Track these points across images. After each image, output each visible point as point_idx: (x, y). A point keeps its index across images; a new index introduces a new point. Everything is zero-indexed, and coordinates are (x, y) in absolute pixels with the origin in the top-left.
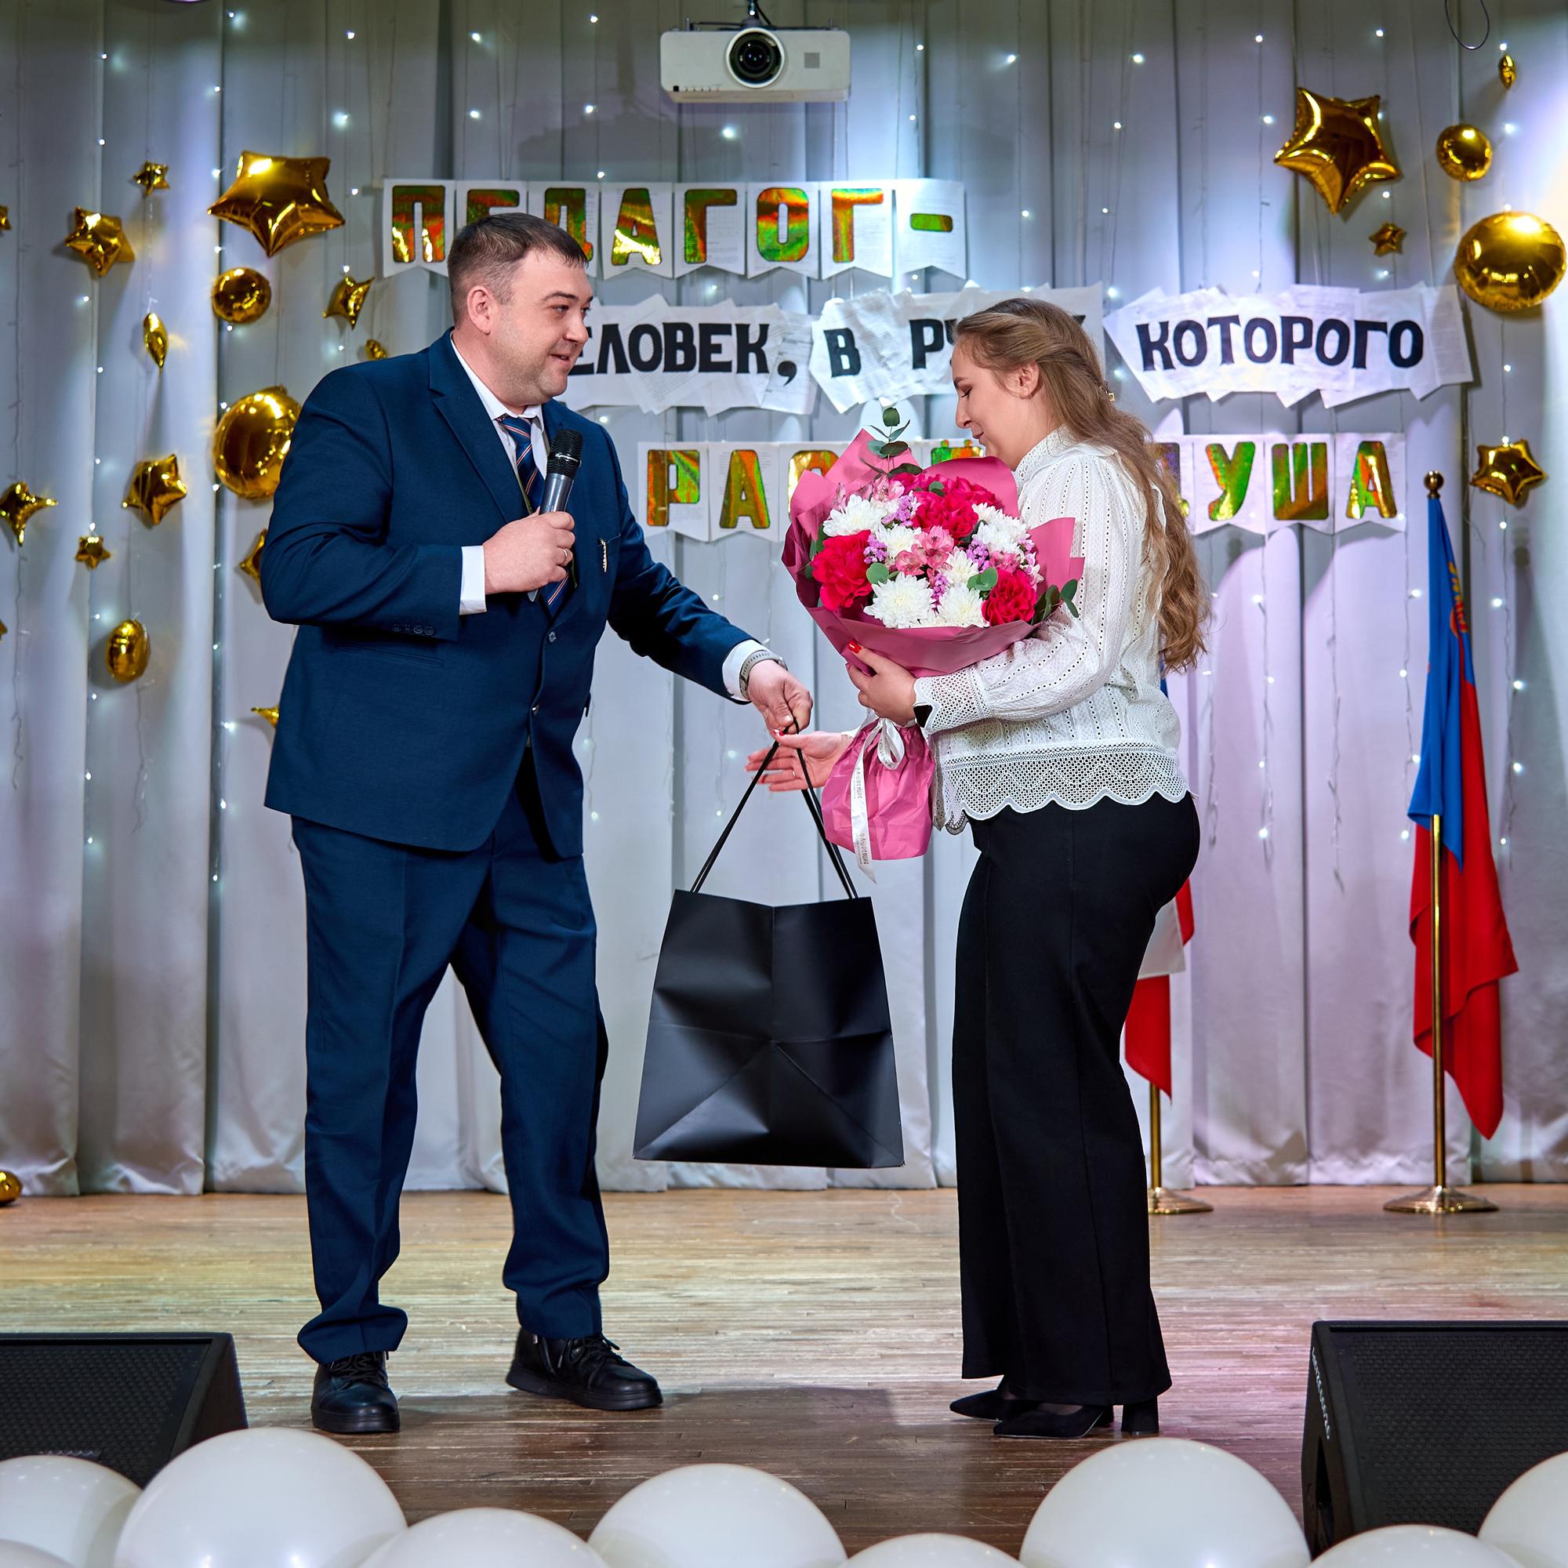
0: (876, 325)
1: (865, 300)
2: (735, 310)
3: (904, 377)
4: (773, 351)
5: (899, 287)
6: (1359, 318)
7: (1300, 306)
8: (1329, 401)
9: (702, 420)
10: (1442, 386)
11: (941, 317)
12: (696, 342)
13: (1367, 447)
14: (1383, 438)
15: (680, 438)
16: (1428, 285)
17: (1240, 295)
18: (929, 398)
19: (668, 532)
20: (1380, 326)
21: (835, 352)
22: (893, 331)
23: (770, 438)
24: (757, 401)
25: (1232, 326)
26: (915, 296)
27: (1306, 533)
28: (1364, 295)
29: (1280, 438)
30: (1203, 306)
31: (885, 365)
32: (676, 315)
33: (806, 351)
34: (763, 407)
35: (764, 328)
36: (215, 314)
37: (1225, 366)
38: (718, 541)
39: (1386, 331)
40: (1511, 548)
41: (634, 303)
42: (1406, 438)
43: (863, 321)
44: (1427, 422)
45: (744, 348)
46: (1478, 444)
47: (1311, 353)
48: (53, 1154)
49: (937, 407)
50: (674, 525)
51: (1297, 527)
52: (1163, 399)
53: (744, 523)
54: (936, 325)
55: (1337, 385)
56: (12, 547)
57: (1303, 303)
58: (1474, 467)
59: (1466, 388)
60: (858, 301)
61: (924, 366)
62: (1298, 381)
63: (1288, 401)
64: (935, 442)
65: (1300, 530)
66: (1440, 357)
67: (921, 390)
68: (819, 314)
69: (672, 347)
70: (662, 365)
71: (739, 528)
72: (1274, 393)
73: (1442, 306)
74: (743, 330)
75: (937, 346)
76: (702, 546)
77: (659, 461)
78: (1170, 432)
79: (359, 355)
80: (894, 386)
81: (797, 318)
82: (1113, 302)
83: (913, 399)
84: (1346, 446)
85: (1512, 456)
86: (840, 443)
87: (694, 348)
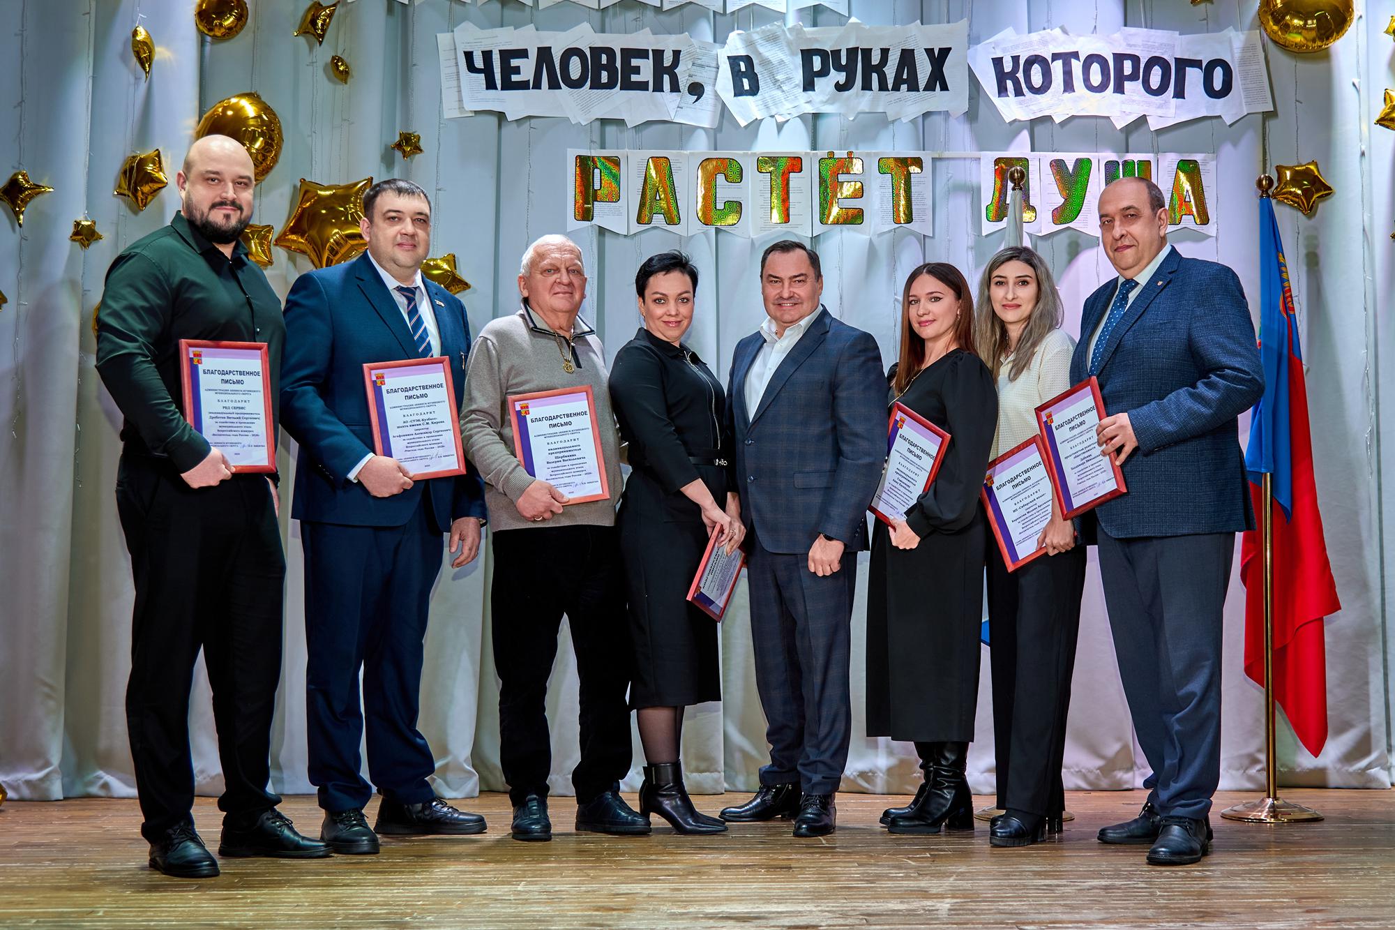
0: (772, 53)
1: (763, 32)
2: (651, 37)
3: (796, 98)
4: (684, 73)
5: (791, 21)
6: (1178, 56)
7: (1130, 45)
8: (1154, 124)
9: (621, 132)
10: (1248, 114)
11: (828, 49)
12: (618, 64)
13: (1182, 165)
14: (1198, 157)
15: (603, 147)
16: (1237, 30)
17: (1080, 35)
18: (816, 116)
19: (592, 226)
20: (1196, 64)
21: (737, 75)
22: (787, 59)
23: (681, 148)
24: (670, 116)
25: (1073, 61)
26: (805, 29)
28: (1183, 36)
29: (1112, 156)
30: (1048, 42)
31: (780, 87)
32: (601, 41)
33: (712, 74)
34: (675, 121)
35: (677, 54)
36: (198, 29)
37: (1066, 94)
38: (635, 234)
39: (1202, 70)
40: (1303, 251)
41: (564, 30)
42: (1217, 158)
43: (761, 50)
44: (1235, 145)
45: (659, 70)
46: (1276, 163)
47: (1138, 85)
48: (40, 763)
49: (823, 125)
50: (597, 221)
52: (1015, 121)
53: (659, 220)
54: (822, 53)
55: (1160, 112)
56: (14, 230)
57: (1132, 43)
59: (1268, 116)
60: (757, 32)
61: (813, 90)
62: (1127, 108)
63: (1119, 125)
64: (822, 153)
66: (1246, 90)
67: (810, 109)
68: (724, 43)
69: (598, 67)
70: (588, 83)
71: (653, 224)
72: (1108, 117)
73: (1248, 48)
74: (658, 54)
75: (824, 73)
76: (622, 239)
77: (585, 165)
78: (1019, 148)
79: (325, 70)
80: (788, 105)
81: (704, 46)
82: (973, 40)
83: (802, 117)
84: (1166, 164)
85: (1307, 174)
86: (741, 152)
87: (616, 69)
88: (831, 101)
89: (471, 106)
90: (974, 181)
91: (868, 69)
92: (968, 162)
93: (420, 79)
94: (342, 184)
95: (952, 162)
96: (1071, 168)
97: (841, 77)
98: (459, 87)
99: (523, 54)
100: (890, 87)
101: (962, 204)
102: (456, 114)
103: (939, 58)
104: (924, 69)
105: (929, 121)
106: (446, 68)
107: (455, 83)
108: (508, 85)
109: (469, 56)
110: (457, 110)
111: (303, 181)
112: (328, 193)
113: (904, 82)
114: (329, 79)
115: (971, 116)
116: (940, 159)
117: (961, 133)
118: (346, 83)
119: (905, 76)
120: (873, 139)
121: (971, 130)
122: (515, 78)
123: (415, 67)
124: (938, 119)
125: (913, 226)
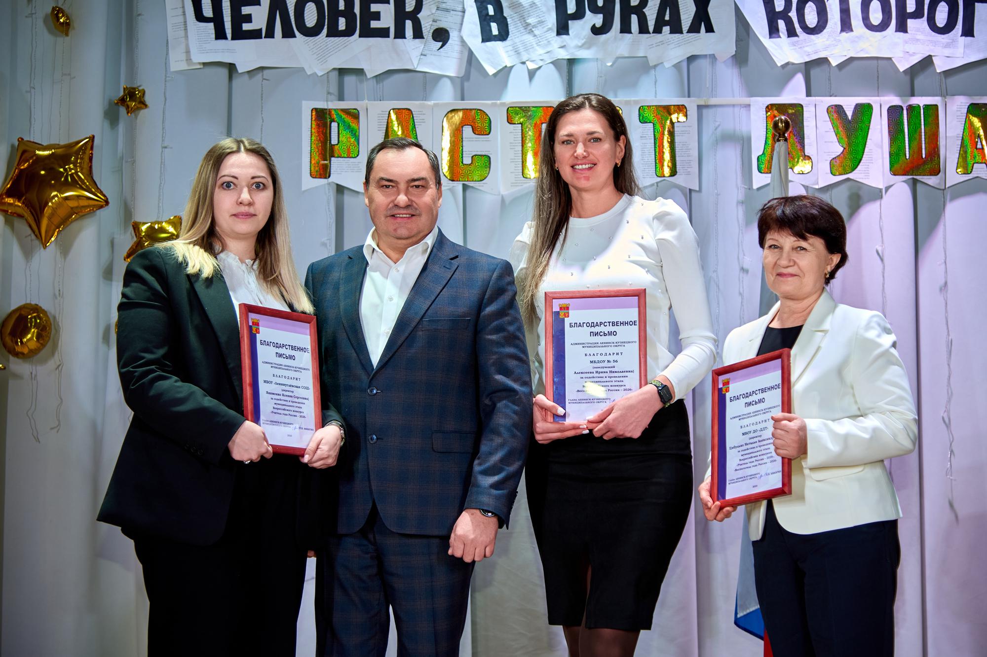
3: (549, 43)
4: (428, 18)
8: (941, 65)
9: (361, 82)
12: (357, 10)
13: (974, 109)
15: (341, 98)
18: (571, 62)
19: (329, 184)
21: (484, 20)
23: (425, 99)
24: (413, 64)
27: (919, 187)
29: (896, 101)
31: (531, 32)
33: (459, 19)
34: (418, 69)
37: (844, 34)
45: (401, 16)
47: (923, 23)
49: (579, 70)
50: (335, 178)
51: (912, 180)
52: (787, 64)
55: (947, 52)
61: (568, 34)
62: (911, 48)
63: (902, 66)
65: (914, 184)
67: (564, 55)
70: (325, 31)
72: (890, 59)
75: (579, 15)
77: (322, 117)
78: (793, 93)
79: (45, 21)
80: (541, 51)
83: (556, 63)
84: (955, 108)
86: (489, 102)
87: (355, 15)
88: (586, 45)
89: (199, 58)
90: (744, 129)
91: (627, 10)
92: (737, 109)
93: (146, 31)
94: (62, 143)
95: (719, 110)
96: (849, 114)
97: (598, 20)
98: (187, 37)
100: (651, 28)
101: (731, 155)
102: (183, 66)
104: (688, 9)
105: (694, 65)
106: (173, 19)
107: (182, 33)
108: (239, 34)
109: (197, 5)
110: (185, 62)
111: (21, 140)
112: (46, 153)
113: (666, 23)
114: (50, 32)
115: (740, 58)
116: (707, 106)
117: (729, 78)
118: (67, 35)
119: (667, 18)
120: (633, 85)
121: (741, 74)
122: (246, 27)
123: (140, 17)
124: (704, 64)
125: (678, 179)
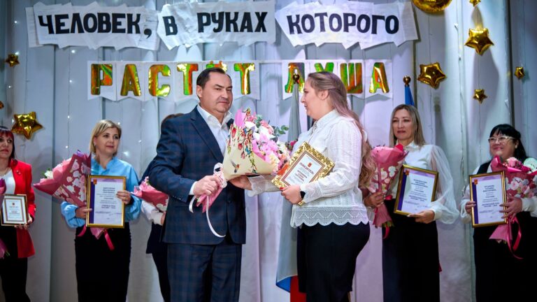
0: (184, 15)
1: (179, 5)
2: (127, 8)
3: (195, 36)
4: (142, 25)
6: (374, 14)
7: (351, 9)
8: (363, 46)
9: (113, 52)
10: (406, 41)
11: (210, 12)
12: (111, 21)
13: (377, 65)
14: (384, 61)
15: (104, 59)
16: (400, 2)
17: (327, 5)
18: (204, 44)
19: (99, 97)
20: (382, 18)
21: (167, 25)
22: (190, 17)
23: (141, 60)
24: (136, 45)
25: (325, 17)
26: (199, 4)
27: (354, 98)
28: (376, 5)
29: (343, 61)
30: (313, 9)
31: (187, 31)
32: (103, 10)
33: (155, 25)
34: (139, 47)
35: (138, 16)
37: (322, 32)
38: (119, 101)
39: (384, 20)
40: (433, 105)
41: (86, 5)
42: (392, 62)
43: (178, 13)
44: (401, 55)
45: (130, 23)
46: (420, 64)
47: (355, 28)
49: (208, 48)
50: (102, 95)
51: (350, 96)
52: (298, 46)
53: (131, 93)
54: (207, 15)
55: (365, 40)
58: (418, 73)
59: (415, 42)
60: (176, 5)
61: (203, 31)
62: (350, 39)
63: (347, 47)
64: (208, 62)
66: (405, 30)
67: (201, 41)
68: (160, 10)
69: (101, 22)
70: (97, 30)
71: (129, 95)
72: (341, 44)
73: (406, 10)
74: (130, 16)
75: (208, 24)
76: (113, 103)
77: (96, 68)
78: (300, 58)
80: (191, 39)
81: (151, 12)
82: (278, 7)
83: (198, 45)
84: (369, 65)
85: (433, 69)
86: (170, 62)
87: (110, 23)
88: (212, 37)
89: (42, 42)
90: (279, 73)
91: (229, 22)
92: (276, 65)
95: (269, 65)
96: (324, 67)
97: (216, 26)
98: (36, 33)
99: (66, 16)
100: (239, 30)
101: (273, 85)
102: (35, 45)
103: (262, 17)
104: (255, 22)
105: (257, 46)
106: (30, 24)
107: (34, 31)
108: (59, 31)
109: (41, 18)
113: (246, 27)
115: (277, 43)
116: (263, 64)
117: (273, 51)
119: (246, 25)
120: (231, 54)
121: (278, 50)
122: (62, 28)
124: (262, 45)
125: (251, 95)
